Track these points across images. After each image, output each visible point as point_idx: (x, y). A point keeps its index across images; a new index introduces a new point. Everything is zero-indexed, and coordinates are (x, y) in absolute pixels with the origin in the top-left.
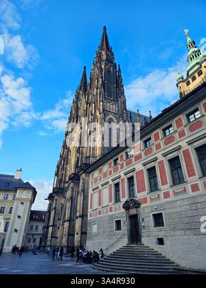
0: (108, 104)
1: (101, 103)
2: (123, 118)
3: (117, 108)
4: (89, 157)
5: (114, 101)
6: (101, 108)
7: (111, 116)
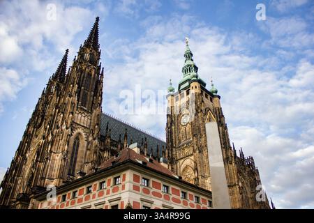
0: (80, 115)
1: (71, 115)
2: (93, 134)
3: (89, 121)
4: (45, 178)
5: (88, 112)
6: (69, 122)
7: (80, 130)
